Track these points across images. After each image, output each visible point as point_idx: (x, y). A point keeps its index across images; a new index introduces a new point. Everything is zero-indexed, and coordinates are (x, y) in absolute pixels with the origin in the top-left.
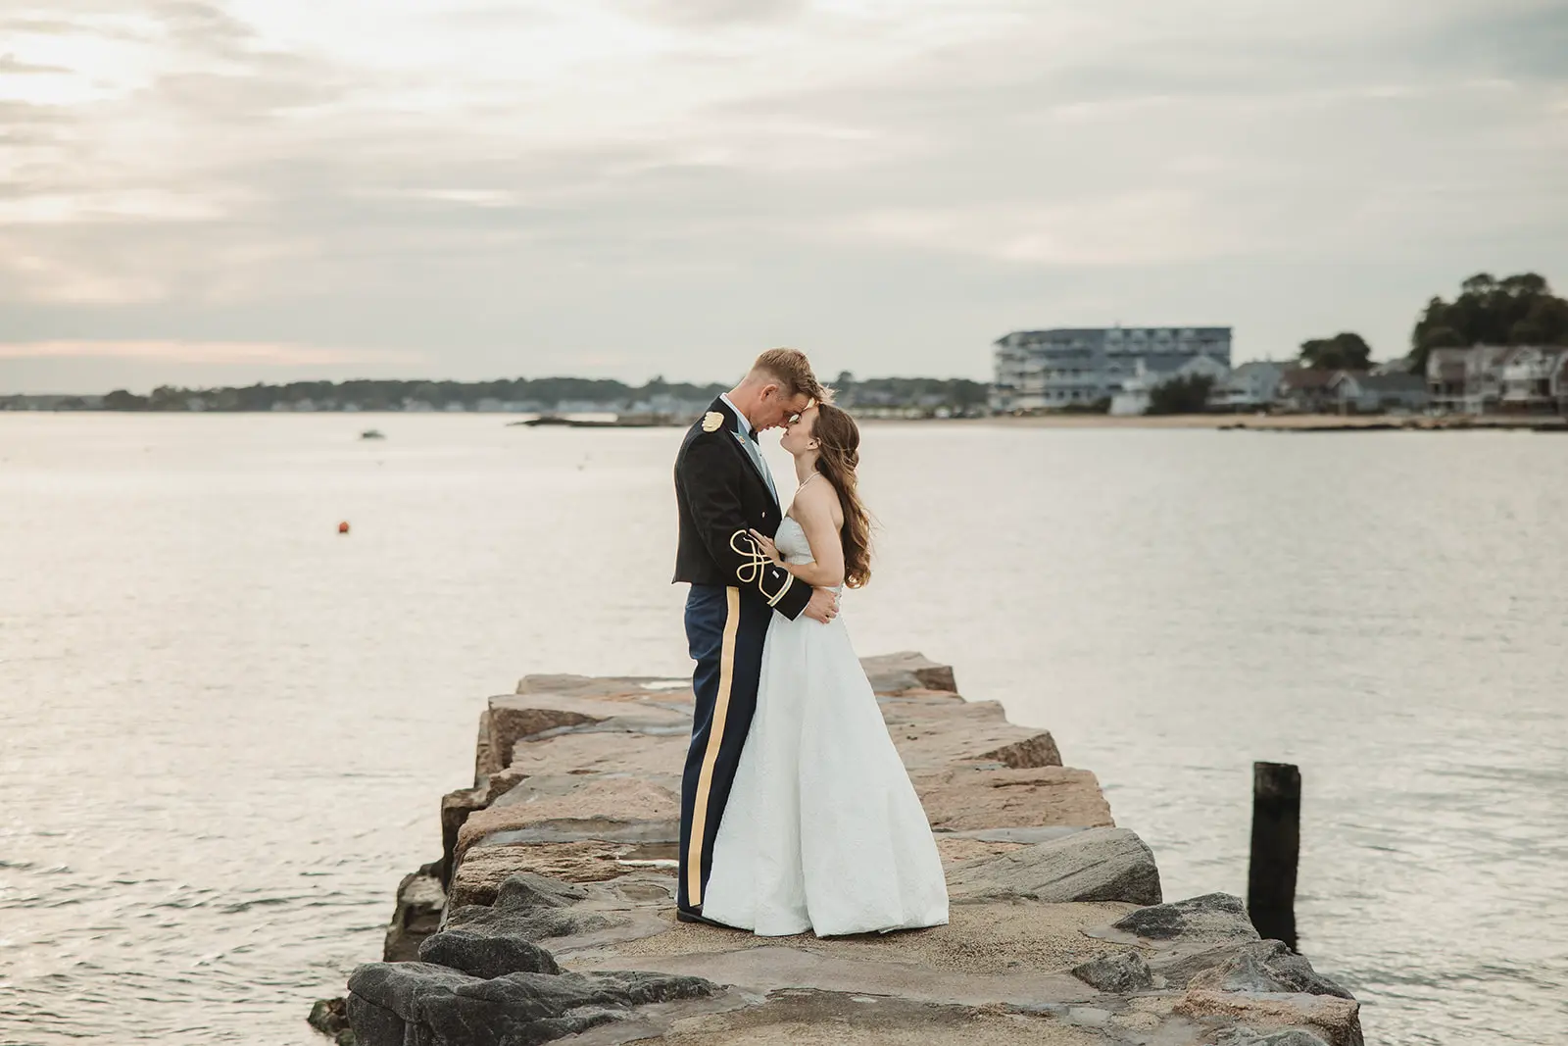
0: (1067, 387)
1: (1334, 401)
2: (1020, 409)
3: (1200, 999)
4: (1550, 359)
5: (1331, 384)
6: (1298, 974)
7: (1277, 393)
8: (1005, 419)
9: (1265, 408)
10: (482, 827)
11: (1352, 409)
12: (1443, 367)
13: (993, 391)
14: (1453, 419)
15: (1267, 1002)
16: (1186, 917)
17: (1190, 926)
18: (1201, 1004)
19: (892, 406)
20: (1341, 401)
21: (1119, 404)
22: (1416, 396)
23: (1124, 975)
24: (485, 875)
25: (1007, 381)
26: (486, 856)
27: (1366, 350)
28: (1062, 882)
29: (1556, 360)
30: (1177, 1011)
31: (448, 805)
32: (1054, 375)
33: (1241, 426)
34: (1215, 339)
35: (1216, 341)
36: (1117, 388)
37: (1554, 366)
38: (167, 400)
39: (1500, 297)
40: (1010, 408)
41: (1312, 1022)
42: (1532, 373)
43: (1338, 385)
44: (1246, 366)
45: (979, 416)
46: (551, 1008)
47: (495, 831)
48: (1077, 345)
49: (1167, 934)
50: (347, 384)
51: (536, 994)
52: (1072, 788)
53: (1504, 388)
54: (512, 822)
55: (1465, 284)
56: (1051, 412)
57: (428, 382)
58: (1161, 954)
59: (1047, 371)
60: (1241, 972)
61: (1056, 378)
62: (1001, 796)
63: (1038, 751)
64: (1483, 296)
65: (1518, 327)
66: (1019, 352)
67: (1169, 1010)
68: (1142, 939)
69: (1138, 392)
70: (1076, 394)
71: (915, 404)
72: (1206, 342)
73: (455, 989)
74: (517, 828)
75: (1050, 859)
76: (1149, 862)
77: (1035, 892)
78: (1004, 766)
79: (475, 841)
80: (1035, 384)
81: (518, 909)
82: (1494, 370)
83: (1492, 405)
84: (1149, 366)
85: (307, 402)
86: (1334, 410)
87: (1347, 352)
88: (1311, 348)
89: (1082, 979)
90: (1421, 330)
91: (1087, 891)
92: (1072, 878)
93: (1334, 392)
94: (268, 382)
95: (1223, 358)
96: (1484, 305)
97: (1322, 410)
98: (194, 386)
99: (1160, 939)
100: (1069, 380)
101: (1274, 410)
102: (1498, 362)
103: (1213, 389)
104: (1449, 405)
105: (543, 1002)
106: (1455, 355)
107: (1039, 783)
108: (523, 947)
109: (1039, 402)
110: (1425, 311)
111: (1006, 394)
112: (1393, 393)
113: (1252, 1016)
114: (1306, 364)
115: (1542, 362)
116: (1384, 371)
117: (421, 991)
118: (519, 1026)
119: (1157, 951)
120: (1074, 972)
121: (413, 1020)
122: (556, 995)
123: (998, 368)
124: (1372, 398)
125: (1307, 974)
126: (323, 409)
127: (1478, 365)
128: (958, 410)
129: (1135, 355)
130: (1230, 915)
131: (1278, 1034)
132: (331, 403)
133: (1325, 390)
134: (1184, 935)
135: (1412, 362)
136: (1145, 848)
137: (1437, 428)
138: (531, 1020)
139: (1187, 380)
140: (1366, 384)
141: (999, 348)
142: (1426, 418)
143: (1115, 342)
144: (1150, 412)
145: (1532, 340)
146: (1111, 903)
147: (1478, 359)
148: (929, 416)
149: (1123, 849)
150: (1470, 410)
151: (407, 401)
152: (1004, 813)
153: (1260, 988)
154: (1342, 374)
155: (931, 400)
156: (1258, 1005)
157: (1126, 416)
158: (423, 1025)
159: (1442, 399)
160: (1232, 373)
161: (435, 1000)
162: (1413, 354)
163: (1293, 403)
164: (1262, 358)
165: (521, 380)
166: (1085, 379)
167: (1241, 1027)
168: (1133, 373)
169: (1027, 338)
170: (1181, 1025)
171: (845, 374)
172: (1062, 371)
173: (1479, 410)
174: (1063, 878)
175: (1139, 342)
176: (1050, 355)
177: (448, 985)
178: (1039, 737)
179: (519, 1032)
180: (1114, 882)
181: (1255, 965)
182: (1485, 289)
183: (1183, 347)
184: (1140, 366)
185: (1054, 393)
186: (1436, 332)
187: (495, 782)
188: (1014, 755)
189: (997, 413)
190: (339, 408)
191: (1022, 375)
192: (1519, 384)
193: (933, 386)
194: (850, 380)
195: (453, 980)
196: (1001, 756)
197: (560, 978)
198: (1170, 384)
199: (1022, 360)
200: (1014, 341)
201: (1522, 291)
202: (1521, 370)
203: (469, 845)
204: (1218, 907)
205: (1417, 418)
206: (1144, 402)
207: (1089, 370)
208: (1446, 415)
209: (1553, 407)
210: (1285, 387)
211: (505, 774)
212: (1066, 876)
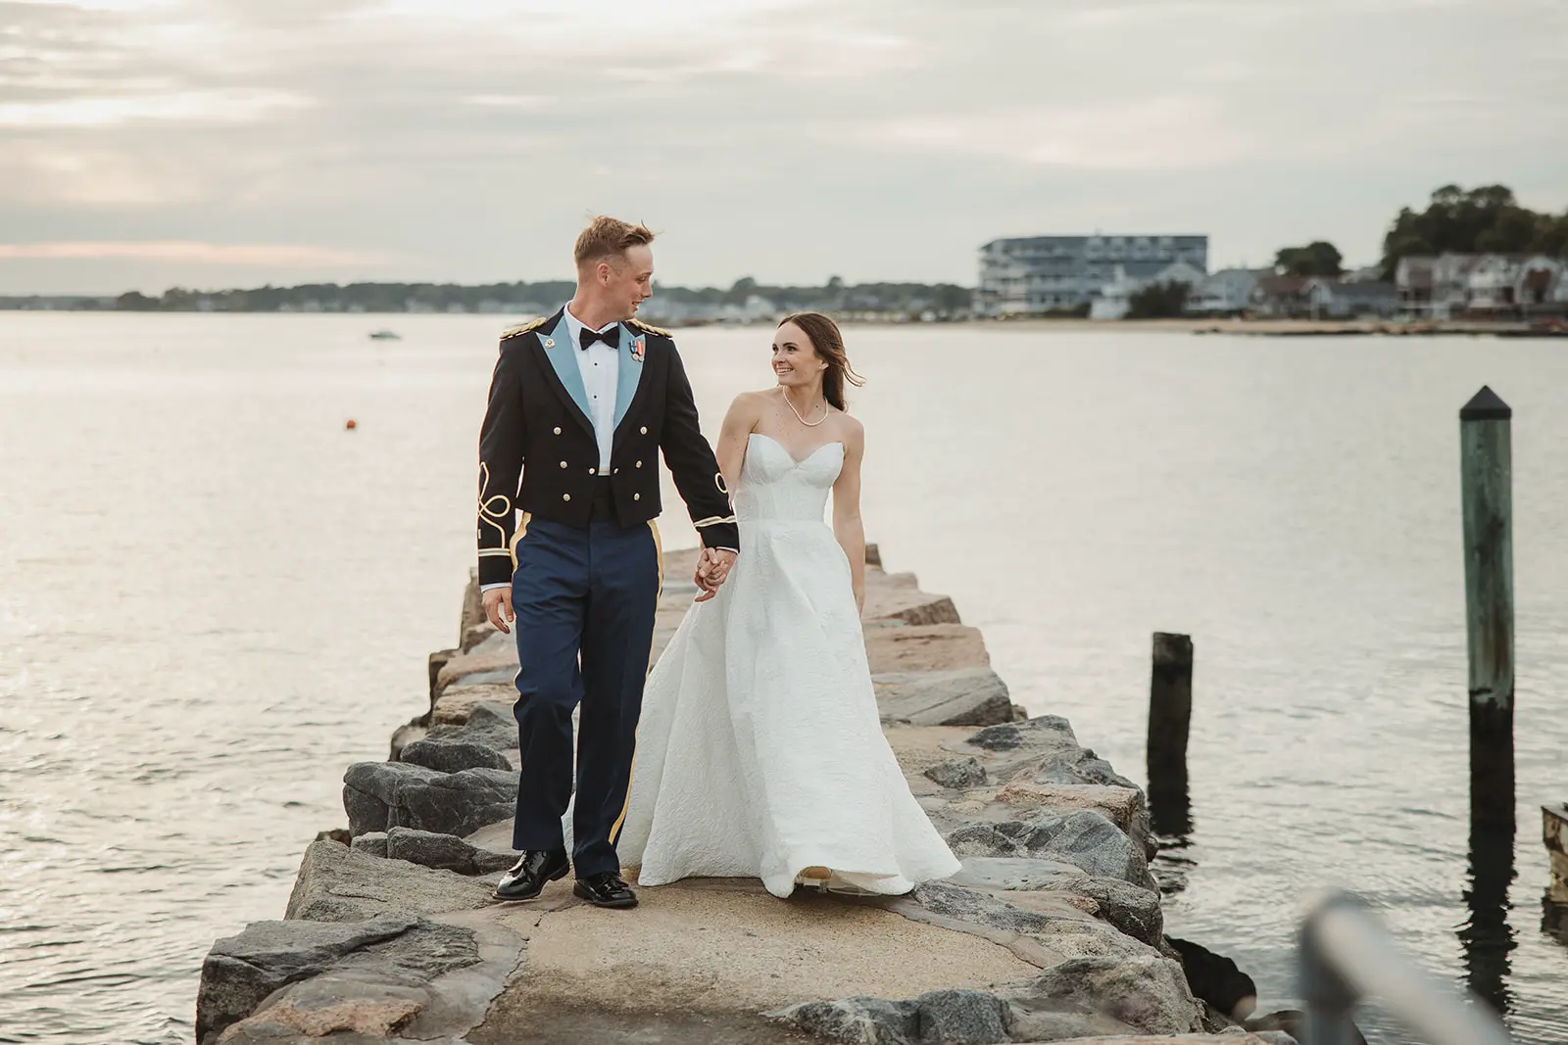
0: (1050, 293)
1: (1306, 307)
2: (1004, 314)
3: (1016, 789)
4: (1514, 267)
5: (1304, 290)
6: (1100, 773)
7: (1252, 299)
8: (989, 323)
9: (1240, 313)
10: (460, 670)
11: (1324, 314)
12: (1413, 274)
13: (977, 296)
14: (1420, 325)
15: (1068, 791)
16: (1022, 734)
17: (1026, 740)
18: (1017, 793)
19: (879, 310)
20: (1313, 307)
21: (1099, 309)
22: (1385, 302)
23: (963, 775)
24: (459, 705)
25: (991, 286)
26: (461, 692)
27: (1338, 257)
28: (932, 710)
29: (1520, 270)
30: (999, 799)
31: (433, 660)
32: (1036, 281)
33: (1216, 331)
34: (1192, 247)
35: (1193, 248)
36: (1097, 294)
37: (1518, 275)
38: (178, 301)
39: (1467, 207)
40: (992, 312)
41: (1100, 805)
42: (1497, 281)
43: (1311, 291)
44: (1222, 273)
45: (963, 319)
46: (505, 795)
47: (469, 673)
48: (1059, 251)
49: (1006, 747)
50: (353, 287)
51: (491, 784)
52: (960, 642)
53: (1470, 295)
54: (484, 665)
55: (1434, 195)
56: (1033, 316)
57: (430, 285)
58: (999, 760)
59: (1029, 277)
60: (1052, 769)
61: (1037, 284)
62: (900, 647)
63: (941, 611)
64: (1451, 207)
65: (1485, 236)
66: (1002, 258)
67: (993, 799)
68: (987, 751)
69: (1117, 298)
70: (1057, 300)
71: (903, 308)
72: (1183, 249)
73: (428, 780)
74: (487, 671)
75: (923, 692)
76: (1004, 695)
77: (909, 718)
78: (906, 624)
79: (453, 681)
80: (1018, 289)
81: (483, 727)
82: (1461, 278)
83: (1457, 312)
84: (1129, 273)
85: (314, 304)
86: (1305, 315)
87: (1320, 259)
88: (1285, 256)
89: (931, 778)
90: (1391, 238)
91: (952, 717)
92: (940, 707)
93: (1306, 298)
94: (276, 284)
95: (1199, 265)
96: (1452, 215)
97: (1295, 316)
98: (204, 288)
99: (1001, 751)
100: (1051, 285)
101: (1249, 315)
102: (1465, 270)
103: (1190, 295)
104: (1418, 312)
105: (498, 791)
106: (1423, 263)
107: (933, 637)
108: (483, 752)
109: (1022, 307)
110: (1396, 221)
111: (990, 298)
112: (1363, 300)
113: (1055, 801)
114: (1281, 271)
115: (1507, 271)
116: (1355, 278)
117: (401, 783)
118: (479, 809)
119: (997, 759)
120: (926, 774)
121: (395, 804)
122: (508, 785)
123: (982, 274)
124: (1343, 304)
125: (1106, 773)
126: (328, 310)
127: (1445, 273)
128: (943, 314)
129: (1113, 262)
130: (1059, 732)
131: (1073, 813)
132: (336, 305)
133: (1299, 297)
134: (1021, 748)
135: (1382, 271)
136: (1001, 683)
137: (1405, 333)
138: (488, 804)
139: (1165, 286)
140: (1337, 290)
141: (983, 254)
142: (1397, 323)
143: (1095, 249)
144: (1130, 316)
145: (1498, 249)
146: (971, 727)
147: (1444, 268)
148: (915, 319)
149: (983, 684)
150: (1436, 316)
151: (411, 303)
152: (900, 661)
153: (1064, 781)
154: (1313, 281)
155: (917, 304)
156: (1060, 793)
157: (1105, 320)
158: (403, 808)
159: (1411, 305)
160: (1209, 279)
161: (413, 789)
162: (1384, 262)
163: (1267, 309)
164: (1237, 264)
165: (521, 284)
166: (1066, 284)
167: (1045, 809)
168: (1112, 279)
169: (1010, 245)
170: (1000, 809)
171: (835, 279)
172: (1043, 277)
173: (1446, 316)
174: (933, 707)
175: (1118, 249)
176: (1034, 261)
177: (422, 777)
178: (940, 601)
179: (479, 813)
180: (974, 710)
181: (1062, 764)
182: (1453, 200)
183: (1162, 255)
184: (1119, 272)
185: (1037, 298)
186: (1405, 241)
187: (472, 634)
188: (917, 616)
189: (981, 317)
190: (344, 309)
191: (1005, 280)
192: (1484, 292)
193: (920, 291)
194: (838, 284)
195: (428, 775)
196: (905, 616)
197: (511, 773)
198: (1146, 289)
199: (1005, 266)
200: (998, 247)
201: (1489, 203)
202: (1487, 277)
203: (446, 685)
204: (1049, 725)
205: (1387, 324)
206: (1123, 307)
207: (1072, 276)
208: (1414, 322)
209: (1517, 314)
210: (1259, 293)
211: (480, 628)
212: (936, 706)
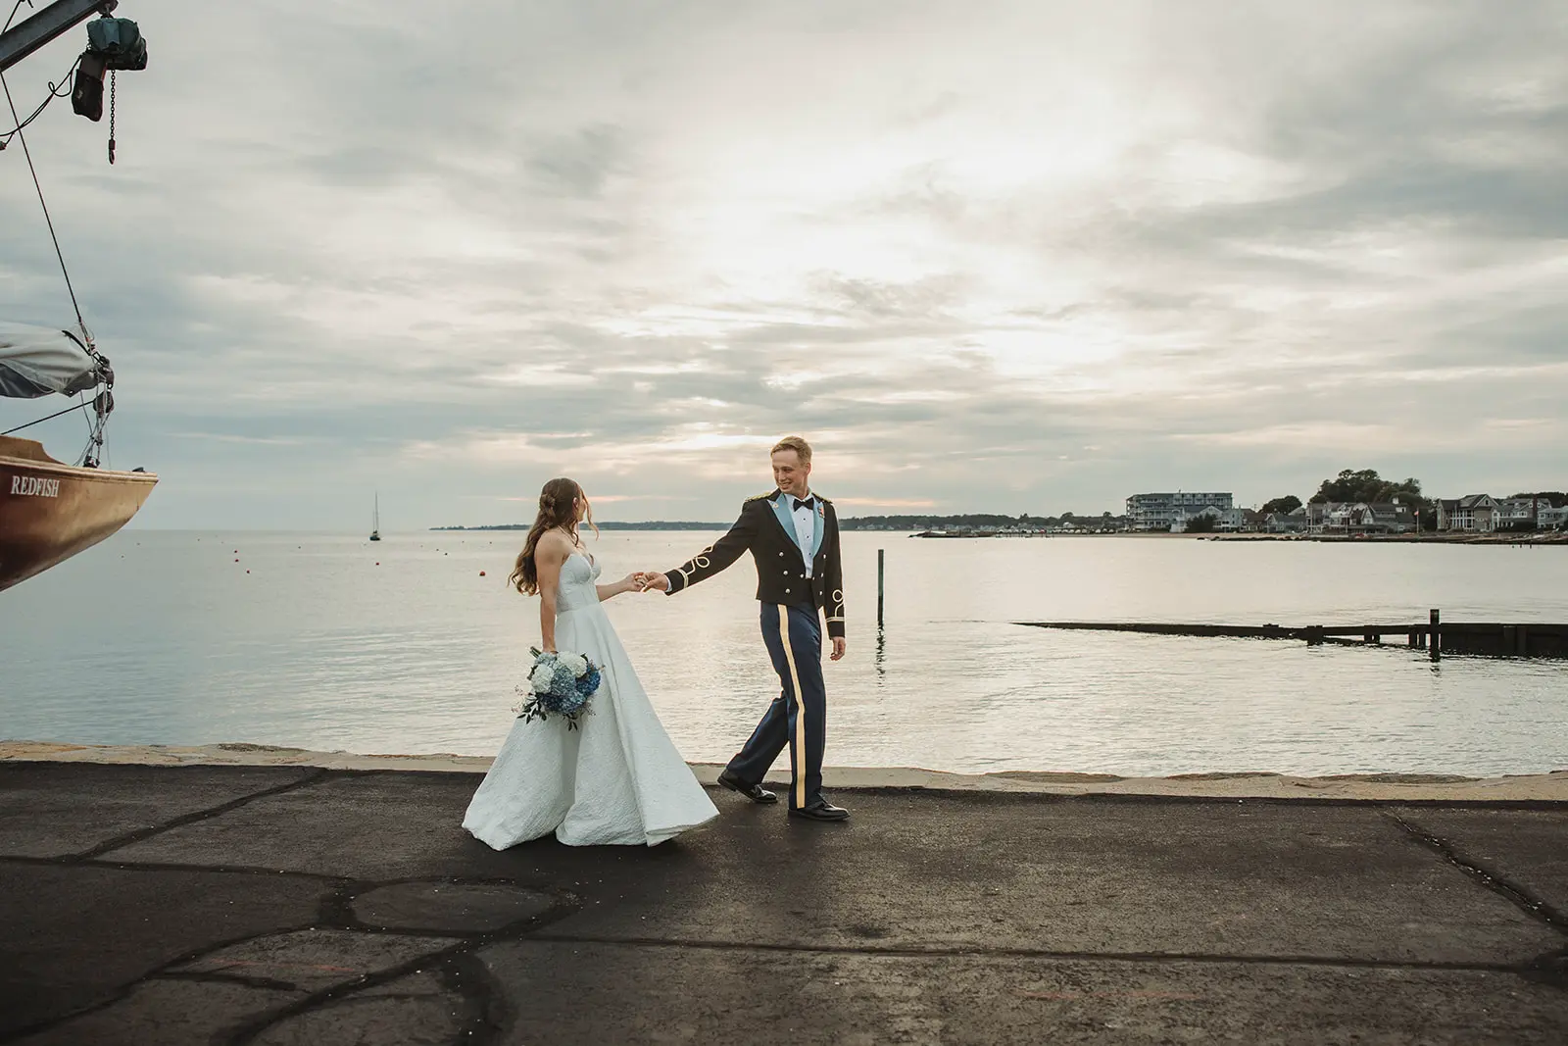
0: (1154, 520)
1: (1265, 527)
4: (1353, 508)
5: (1270, 519)
7: (1243, 523)
9: (1236, 530)
11: (1273, 530)
12: (1313, 512)
13: (1124, 522)
20: (1270, 527)
21: (1174, 528)
22: (1300, 525)
25: (1129, 517)
27: (1295, 503)
32: (1149, 514)
35: (1224, 499)
36: (1174, 521)
42: (1344, 515)
44: (1235, 511)
48: (1160, 501)
55: (1342, 474)
56: (1146, 531)
59: (1147, 512)
61: (1150, 516)
64: (1345, 480)
65: (1356, 494)
66: (1137, 504)
69: (1182, 522)
70: (1157, 524)
72: (1219, 500)
80: (1142, 519)
82: (1332, 513)
84: (1188, 511)
86: (1264, 531)
87: (1292, 502)
90: (1318, 494)
93: (1266, 522)
95: (1225, 507)
96: (1343, 484)
97: (1261, 531)
100: (1155, 517)
102: (1335, 510)
103: (1216, 521)
106: (1321, 507)
109: (1142, 527)
110: (1324, 485)
111: (1129, 523)
112: (1292, 523)
116: (1298, 513)
123: (1126, 510)
127: (1327, 511)
129: (1183, 506)
139: (1204, 517)
140: (1280, 519)
141: (1128, 502)
143: (1177, 500)
144: (1186, 532)
147: (1329, 509)
148: (1093, 533)
155: (1094, 526)
157: (1176, 533)
160: (1228, 514)
163: (1249, 528)
164: (1245, 507)
166: (1162, 516)
168: (1181, 514)
169: (1139, 498)
172: (1153, 512)
173: (1318, 532)
175: (1187, 500)
176: (1148, 506)
182: (1347, 477)
183: (1207, 502)
184: (1185, 510)
185: (1149, 523)
186: (1321, 496)
191: (1137, 514)
192: (1337, 520)
198: (1196, 519)
199: (1137, 507)
200: (1135, 499)
201: (1364, 478)
202: (1342, 513)
206: (1185, 527)
207: (1164, 512)
209: (1347, 531)
